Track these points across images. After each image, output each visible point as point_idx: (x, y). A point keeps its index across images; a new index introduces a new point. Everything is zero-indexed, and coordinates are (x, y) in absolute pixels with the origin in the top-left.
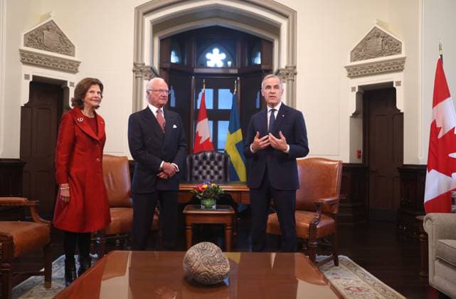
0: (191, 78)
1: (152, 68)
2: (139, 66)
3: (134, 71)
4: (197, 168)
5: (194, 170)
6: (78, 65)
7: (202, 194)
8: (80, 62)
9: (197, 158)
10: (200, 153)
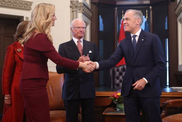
0: (115, 9)
1: (84, 4)
2: (75, 3)
3: (71, 7)
4: (118, 78)
5: (116, 79)
6: (31, 5)
7: (117, 100)
8: (32, 2)
9: (118, 70)
10: (120, 66)
